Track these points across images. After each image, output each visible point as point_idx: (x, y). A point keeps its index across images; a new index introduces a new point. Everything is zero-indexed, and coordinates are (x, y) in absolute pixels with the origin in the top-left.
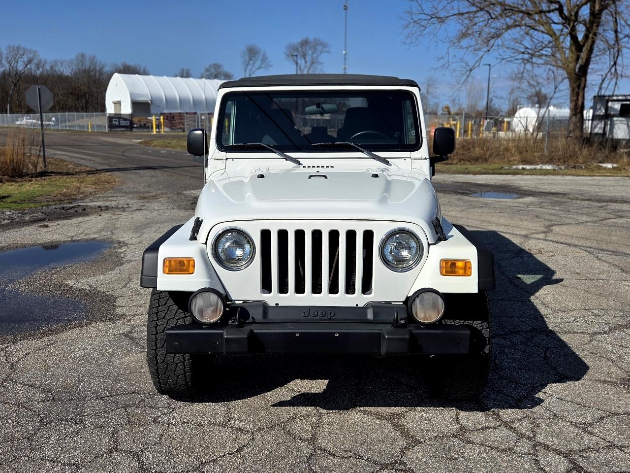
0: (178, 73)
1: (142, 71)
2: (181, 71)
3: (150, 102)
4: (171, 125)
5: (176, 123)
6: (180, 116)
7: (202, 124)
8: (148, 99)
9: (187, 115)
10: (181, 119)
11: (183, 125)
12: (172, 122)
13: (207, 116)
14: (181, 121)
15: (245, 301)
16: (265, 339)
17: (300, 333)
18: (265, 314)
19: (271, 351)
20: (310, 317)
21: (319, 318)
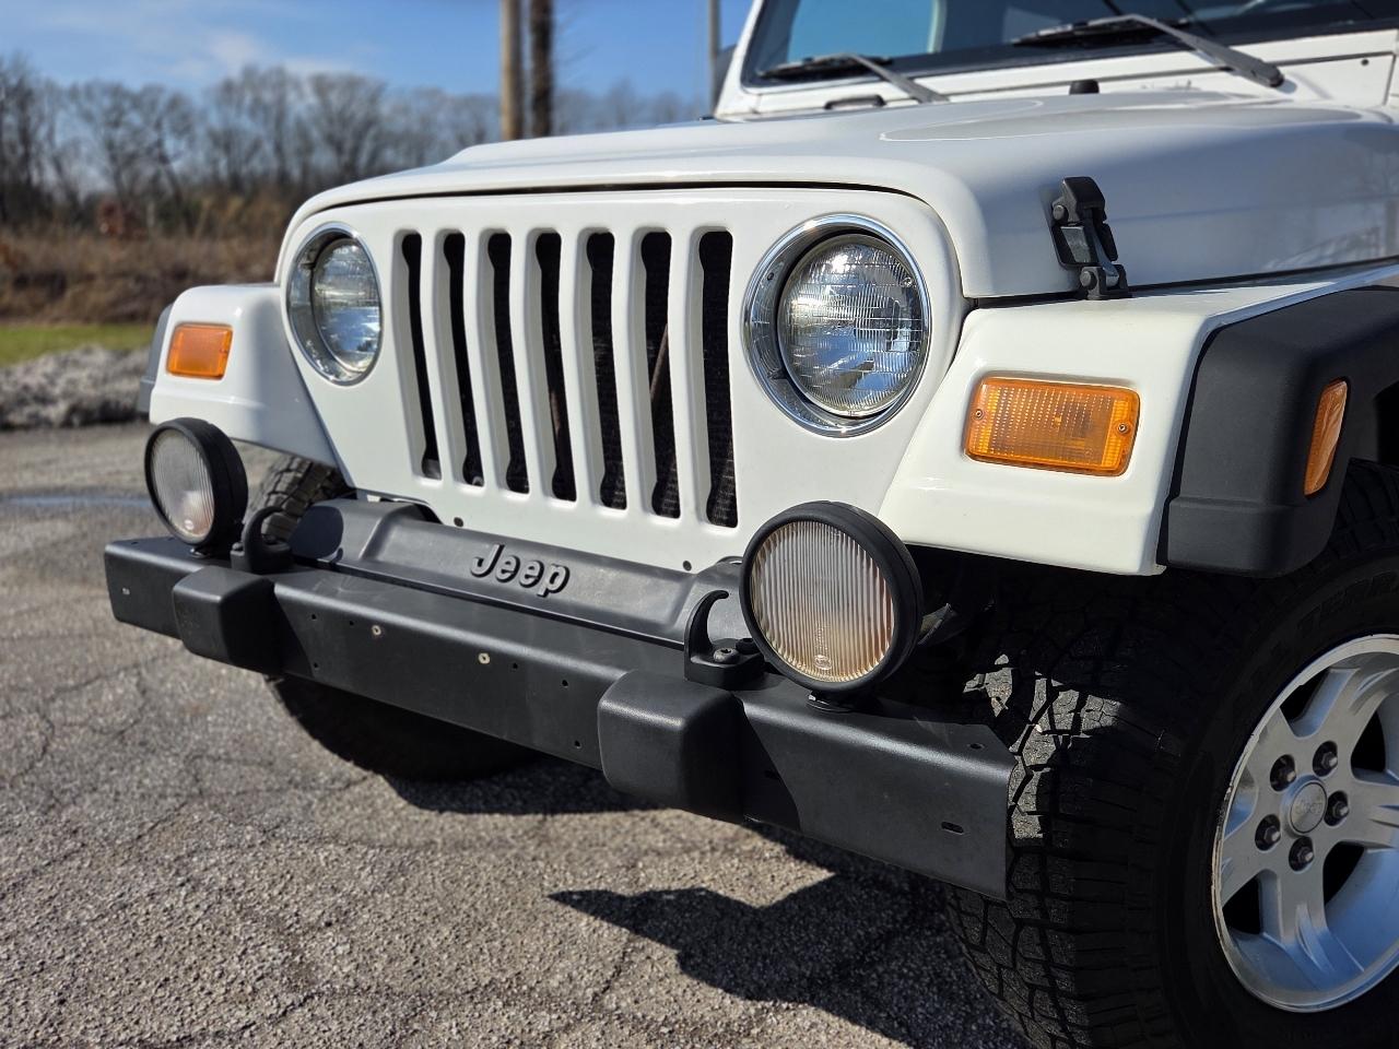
15: (385, 499)
16: (302, 627)
17: (385, 626)
18: (375, 545)
19: (318, 675)
20: (491, 580)
21: (514, 585)
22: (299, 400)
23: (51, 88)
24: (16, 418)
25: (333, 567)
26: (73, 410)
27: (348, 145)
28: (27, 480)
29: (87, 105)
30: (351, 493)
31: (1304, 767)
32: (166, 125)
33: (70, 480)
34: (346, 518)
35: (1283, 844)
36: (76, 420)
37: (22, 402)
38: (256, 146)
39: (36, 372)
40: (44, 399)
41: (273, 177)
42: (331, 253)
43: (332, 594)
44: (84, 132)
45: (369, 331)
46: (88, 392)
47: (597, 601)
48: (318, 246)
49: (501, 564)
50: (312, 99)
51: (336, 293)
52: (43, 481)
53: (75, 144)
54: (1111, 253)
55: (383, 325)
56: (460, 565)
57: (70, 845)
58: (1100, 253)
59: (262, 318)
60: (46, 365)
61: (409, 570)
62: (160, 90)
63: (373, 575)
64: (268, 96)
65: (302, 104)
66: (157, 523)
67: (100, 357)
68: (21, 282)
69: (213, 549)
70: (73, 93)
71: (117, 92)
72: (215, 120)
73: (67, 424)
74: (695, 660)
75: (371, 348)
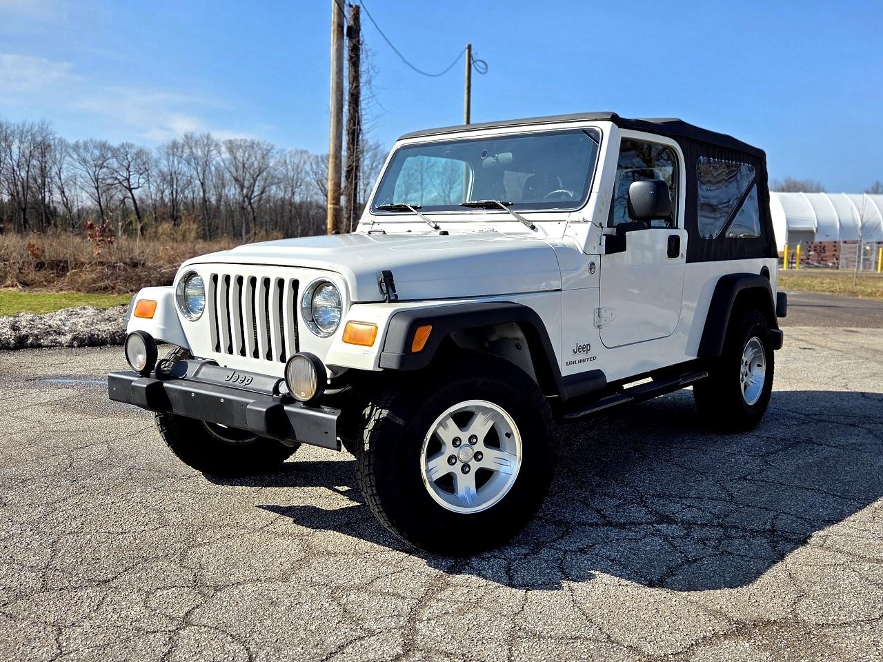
0: (870, 190)
1: (814, 187)
2: (875, 186)
3: (815, 230)
4: (820, 259)
5: (826, 257)
6: (835, 246)
7: (867, 257)
8: (813, 226)
9: (846, 245)
10: (835, 251)
11: (837, 259)
12: (822, 255)
13: (875, 245)
14: (835, 253)
15: (204, 359)
16: (171, 396)
17: (196, 393)
18: (197, 373)
19: (176, 411)
20: (230, 382)
21: (237, 383)
22: (178, 327)
23: (62, 142)
24: (44, 342)
25: (183, 379)
26: (74, 339)
27: (246, 184)
28: (52, 371)
29: (84, 154)
30: (193, 358)
31: (465, 441)
32: (132, 169)
33: (73, 372)
34: (189, 364)
35: (459, 465)
36: (75, 344)
37: (48, 334)
38: (189, 183)
39: (56, 319)
40: (60, 333)
41: (198, 201)
42: (191, 279)
43: (181, 385)
44: (81, 170)
45: (201, 305)
46: (82, 329)
47: (259, 387)
48: (187, 276)
49: (234, 377)
50: (226, 155)
51: (192, 291)
52: (60, 372)
53: (74, 178)
54: (394, 291)
55: (206, 303)
56: (222, 378)
57: (82, 490)
58: (390, 290)
59: (168, 299)
60: (61, 315)
61: (206, 380)
62: (131, 146)
63: (196, 381)
64: (199, 152)
65: (221, 158)
66: (128, 365)
67: (91, 311)
68: (40, 266)
69: (145, 373)
70: (76, 147)
71: (103, 146)
72: (164, 166)
73: (71, 346)
74: (274, 396)
75: (202, 310)
